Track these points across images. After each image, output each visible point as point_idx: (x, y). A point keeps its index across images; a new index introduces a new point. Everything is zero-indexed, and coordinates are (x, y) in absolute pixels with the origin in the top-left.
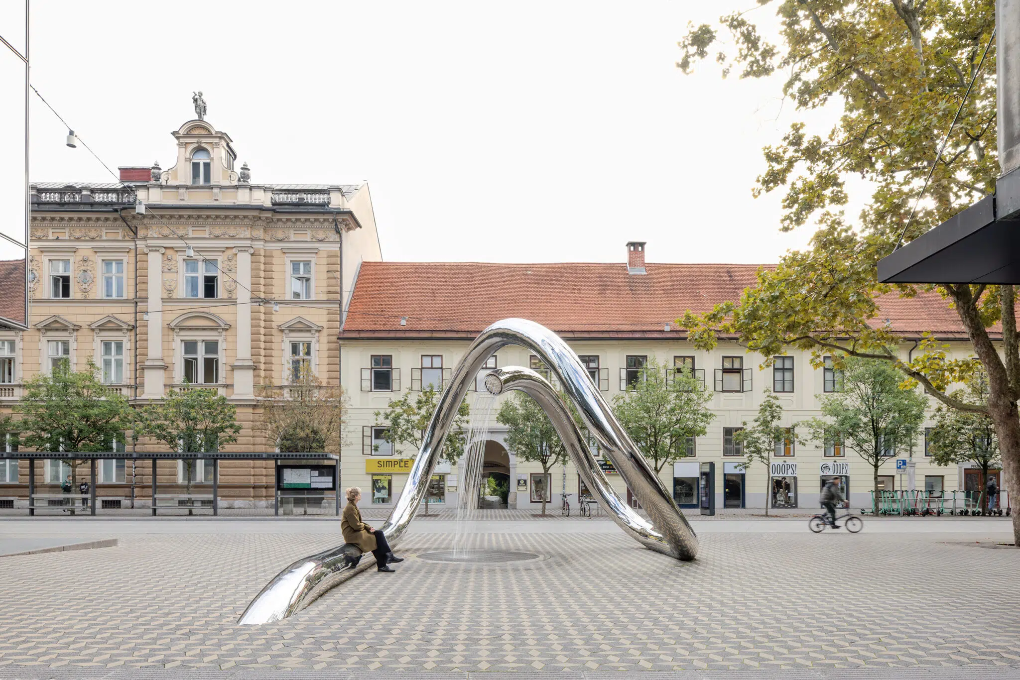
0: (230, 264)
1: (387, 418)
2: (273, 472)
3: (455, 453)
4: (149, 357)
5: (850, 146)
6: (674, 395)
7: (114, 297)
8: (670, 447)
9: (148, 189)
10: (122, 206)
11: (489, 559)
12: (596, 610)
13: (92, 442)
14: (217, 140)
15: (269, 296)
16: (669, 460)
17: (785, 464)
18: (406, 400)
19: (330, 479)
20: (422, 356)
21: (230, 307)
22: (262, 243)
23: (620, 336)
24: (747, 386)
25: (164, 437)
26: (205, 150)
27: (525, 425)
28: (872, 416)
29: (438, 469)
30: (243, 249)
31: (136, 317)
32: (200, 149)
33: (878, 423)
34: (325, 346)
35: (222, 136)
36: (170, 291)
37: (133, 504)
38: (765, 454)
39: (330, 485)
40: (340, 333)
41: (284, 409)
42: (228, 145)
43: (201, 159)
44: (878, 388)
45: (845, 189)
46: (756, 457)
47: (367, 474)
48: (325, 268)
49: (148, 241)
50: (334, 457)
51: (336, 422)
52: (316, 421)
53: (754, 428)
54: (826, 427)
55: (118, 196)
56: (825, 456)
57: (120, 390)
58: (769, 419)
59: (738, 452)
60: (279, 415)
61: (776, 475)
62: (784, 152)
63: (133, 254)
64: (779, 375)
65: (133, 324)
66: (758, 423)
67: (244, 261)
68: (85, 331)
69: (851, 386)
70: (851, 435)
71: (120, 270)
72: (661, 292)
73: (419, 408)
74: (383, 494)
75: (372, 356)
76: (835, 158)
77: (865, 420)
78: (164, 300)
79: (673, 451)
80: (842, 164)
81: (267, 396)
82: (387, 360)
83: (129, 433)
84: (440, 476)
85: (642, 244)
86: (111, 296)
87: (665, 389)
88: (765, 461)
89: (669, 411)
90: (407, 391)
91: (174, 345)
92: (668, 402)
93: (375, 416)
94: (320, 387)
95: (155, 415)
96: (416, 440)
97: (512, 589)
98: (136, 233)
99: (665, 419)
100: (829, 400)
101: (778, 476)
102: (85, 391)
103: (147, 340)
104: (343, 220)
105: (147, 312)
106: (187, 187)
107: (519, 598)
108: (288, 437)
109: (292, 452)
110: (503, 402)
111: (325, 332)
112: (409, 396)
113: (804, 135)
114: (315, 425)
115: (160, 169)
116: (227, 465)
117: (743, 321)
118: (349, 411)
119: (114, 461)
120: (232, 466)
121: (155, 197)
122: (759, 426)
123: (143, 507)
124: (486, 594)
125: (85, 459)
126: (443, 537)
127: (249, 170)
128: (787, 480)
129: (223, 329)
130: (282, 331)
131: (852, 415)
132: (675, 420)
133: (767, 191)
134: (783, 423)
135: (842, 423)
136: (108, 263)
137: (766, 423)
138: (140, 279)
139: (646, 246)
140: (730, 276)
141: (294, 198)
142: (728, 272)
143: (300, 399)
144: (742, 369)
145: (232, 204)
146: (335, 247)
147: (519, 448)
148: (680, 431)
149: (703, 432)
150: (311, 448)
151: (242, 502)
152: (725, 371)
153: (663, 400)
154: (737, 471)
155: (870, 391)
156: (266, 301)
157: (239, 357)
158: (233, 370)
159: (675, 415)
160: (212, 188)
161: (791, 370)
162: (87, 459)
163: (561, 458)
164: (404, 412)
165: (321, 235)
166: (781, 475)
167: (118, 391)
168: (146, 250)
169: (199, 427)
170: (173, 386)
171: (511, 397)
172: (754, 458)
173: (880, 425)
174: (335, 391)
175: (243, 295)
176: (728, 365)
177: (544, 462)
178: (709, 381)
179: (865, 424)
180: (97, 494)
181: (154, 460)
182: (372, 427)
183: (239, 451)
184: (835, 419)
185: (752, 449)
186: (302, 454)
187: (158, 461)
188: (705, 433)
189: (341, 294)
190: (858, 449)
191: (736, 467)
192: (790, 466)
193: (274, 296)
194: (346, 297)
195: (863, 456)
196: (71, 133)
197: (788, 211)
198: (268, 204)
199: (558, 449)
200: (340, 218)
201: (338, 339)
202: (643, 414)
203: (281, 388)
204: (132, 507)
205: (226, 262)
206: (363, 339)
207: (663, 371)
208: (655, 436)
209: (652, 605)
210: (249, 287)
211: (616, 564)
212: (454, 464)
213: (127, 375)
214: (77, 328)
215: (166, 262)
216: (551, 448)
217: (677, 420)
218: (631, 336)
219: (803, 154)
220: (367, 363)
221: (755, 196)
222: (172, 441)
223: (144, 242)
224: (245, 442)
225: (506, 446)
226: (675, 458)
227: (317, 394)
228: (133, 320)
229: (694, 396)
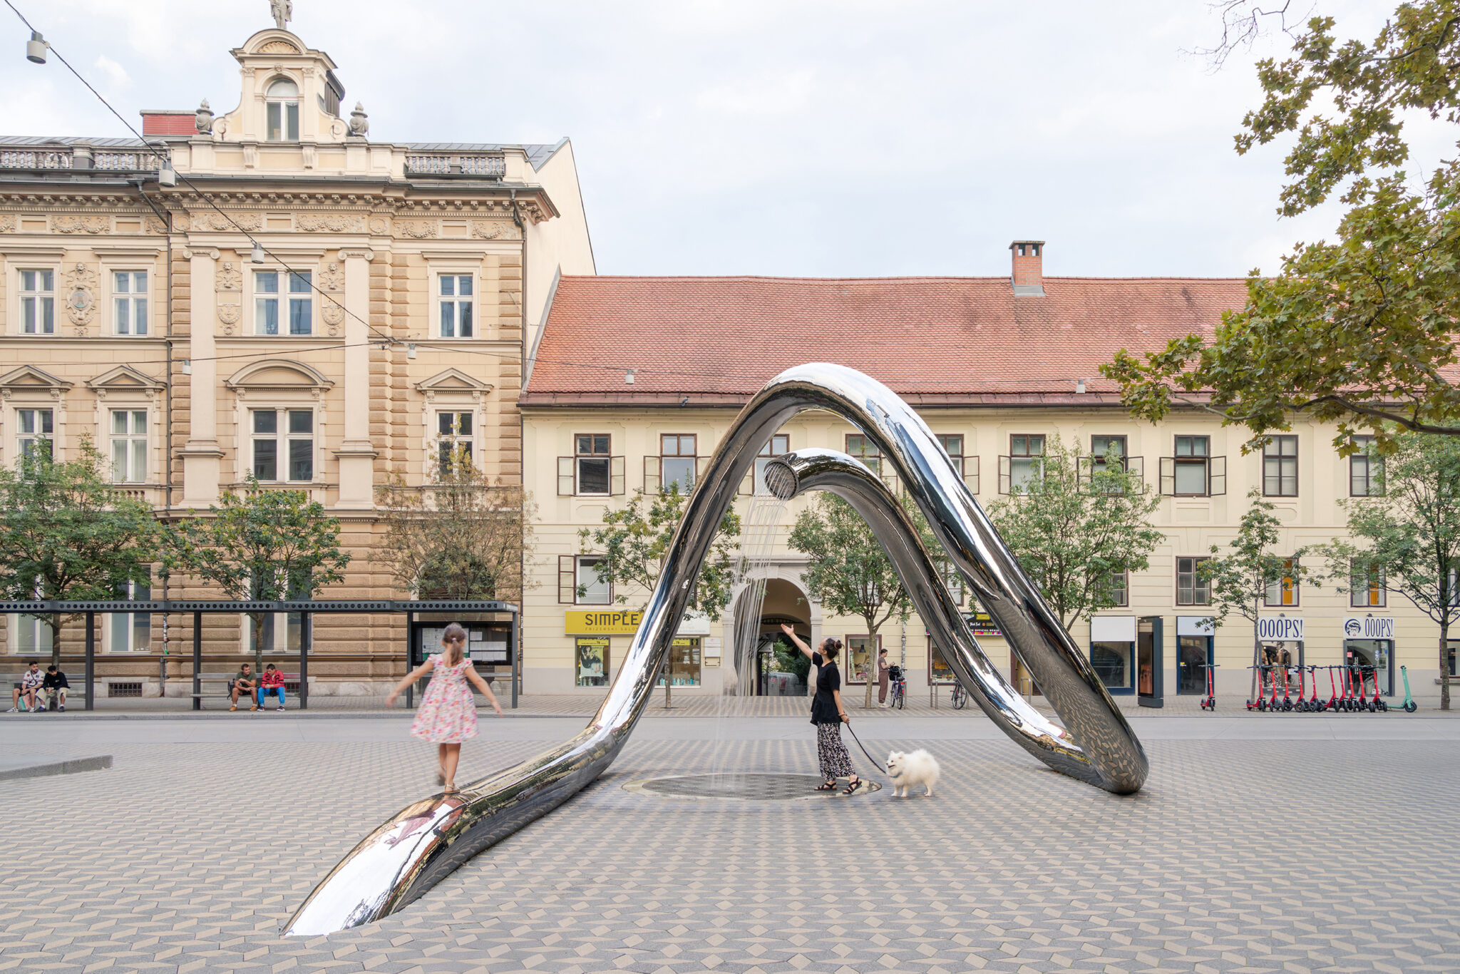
0: (333, 277)
1: (600, 540)
2: (403, 633)
3: (717, 601)
4: (193, 437)
5: (1413, 58)
6: (1094, 500)
7: (132, 332)
8: (1086, 590)
9: (190, 147)
10: (143, 177)
11: (770, 794)
12: (968, 899)
13: (89, 582)
14: (309, 64)
15: (399, 334)
16: (1084, 612)
17: (1283, 619)
18: (633, 510)
19: (502, 645)
20: (662, 435)
21: (334, 351)
22: (388, 242)
23: (999, 400)
24: (1217, 486)
25: (215, 574)
26: (288, 80)
27: (836, 552)
28: (1437, 538)
29: (685, 628)
30: (356, 252)
31: (169, 368)
32: (280, 79)
33: (1446, 550)
34: (496, 419)
35: (320, 58)
36: (229, 324)
37: (163, 689)
38: (1250, 604)
39: (503, 656)
40: (521, 396)
41: (423, 525)
42: (329, 74)
43: (283, 95)
44: (1446, 489)
45: (1403, 136)
46: (1234, 608)
47: (568, 636)
48: (495, 286)
49: (191, 238)
50: (509, 607)
51: (514, 548)
52: (479, 547)
53: (1230, 557)
54: (1355, 555)
55: (139, 159)
56: (1352, 606)
57: (143, 493)
58: (1257, 541)
59: (1201, 599)
60: (416, 536)
61: (1267, 638)
62: (1295, 72)
63: (163, 259)
64: (1272, 468)
65: (165, 380)
66: (1238, 549)
67: (357, 273)
68: (79, 393)
69: (1399, 484)
70: (1400, 569)
71: (141, 288)
72: (1070, 326)
73: (655, 524)
74: (595, 670)
75: (576, 435)
76: (1386, 82)
77: (1425, 544)
78: (219, 340)
79: (1090, 596)
80: (1397, 92)
81: (395, 504)
82: (603, 443)
83: (156, 566)
84: (692, 640)
85: (1037, 246)
86: (127, 333)
87: (1075, 491)
88: (1250, 615)
89: (1083, 529)
90: (635, 494)
91: (236, 416)
92: (1083, 514)
93: (581, 537)
94: (485, 489)
95: (199, 536)
96: (650, 577)
97: (811, 853)
98: (168, 224)
99: (1076, 543)
100: (1361, 509)
101: (1269, 640)
102: (76, 494)
103: (188, 408)
104: (528, 203)
105: (187, 360)
106: (258, 146)
107: (824, 873)
108: (431, 574)
109: (436, 599)
110: (800, 514)
111: (496, 394)
112: (639, 503)
113: (1333, 39)
114: (477, 551)
115: (211, 114)
116: (326, 622)
117: (1219, 369)
118: (536, 529)
119: (131, 615)
120: (337, 623)
121: (203, 162)
122: (1240, 553)
123: (180, 695)
124: (762, 863)
125: (76, 613)
126: (694, 747)
127: (365, 116)
128: (1287, 647)
129: (321, 389)
130: (422, 392)
131: (1401, 534)
132: (1093, 544)
133: (1263, 141)
134: (1280, 549)
135: (1385, 548)
136: (121, 275)
137: (1251, 549)
138: (176, 301)
139: (1044, 249)
140: (1189, 299)
141: (444, 166)
142: (1185, 292)
143: (450, 509)
144: (1210, 459)
145: (336, 175)
146: (514, 250)
147: (825, 592)
148: (1103, 562)
149: (1141, 564)
150: (470, 591)
151: (352, 684)
152: (1180, 461)
153: (1073, 509)
154: (1200, 632)
155: (1432, 494)
156: (394, 342)
157: (348, 437)
158: (337, 459)
159: (1094, 535)
160: (301, 146)
161: (1294, 458)
162: (80, 612)
163: (898, 609)
164: (629, 530)
165: (489, 228)
166: (1276, 638)
167: (139, 495)
168: (187, 254)
169: (275, 556)
170: (232, 487)
171: (812, 501)
172: (1231, 610)
173: (1450, 553)
174: (513, 496)
175: (356, 332)
176: (1185, 451)
177: (870, 616)
178: (1151, 477)
179: (1423, 550)
180: (96, 672)
181: (198, 615)
182: (575, 557)
183: (349, 597)
184: (1371, 541)
185: (1228, 593)
186: (453, 603)
187: (204, 616)
188: (1145, 567)
189: (524, 330)
190: (1412, 593)
191: (1199, 625)
192: (1292, 624)
193: (408, 333)
194: (533, 335)
195: (1422, 605)
196: (36, 36)
197: (1295, 179)
198: (398, 175)
199: (892, 594)
200: (522, 200)
201: (518, 406)
202: (1038, 533)
203: (420, 489)
204: (163, 695)
205: (326, 275)
206: (560, 407)
207: (1072, 460)
208: (1061, 570)
209: (1074, 888)
210: (365, 316)
211: (999, 801)
212: (715, 618)
213: (155, 469)
214: (65, 388)
215: (221, 275)
216: (881, 591)
217: (1097, 544)
218: (1017, 400)
219: (1329, 74)
220: (569, 448)
221: (1241, 151)
222: (227, 579)
223: (181, 240)
224: (358, 582)
225: (804, 588)
226: (1094, 609)
227: (482, 501)
228: (165, 373)
229: (1127, 503)
